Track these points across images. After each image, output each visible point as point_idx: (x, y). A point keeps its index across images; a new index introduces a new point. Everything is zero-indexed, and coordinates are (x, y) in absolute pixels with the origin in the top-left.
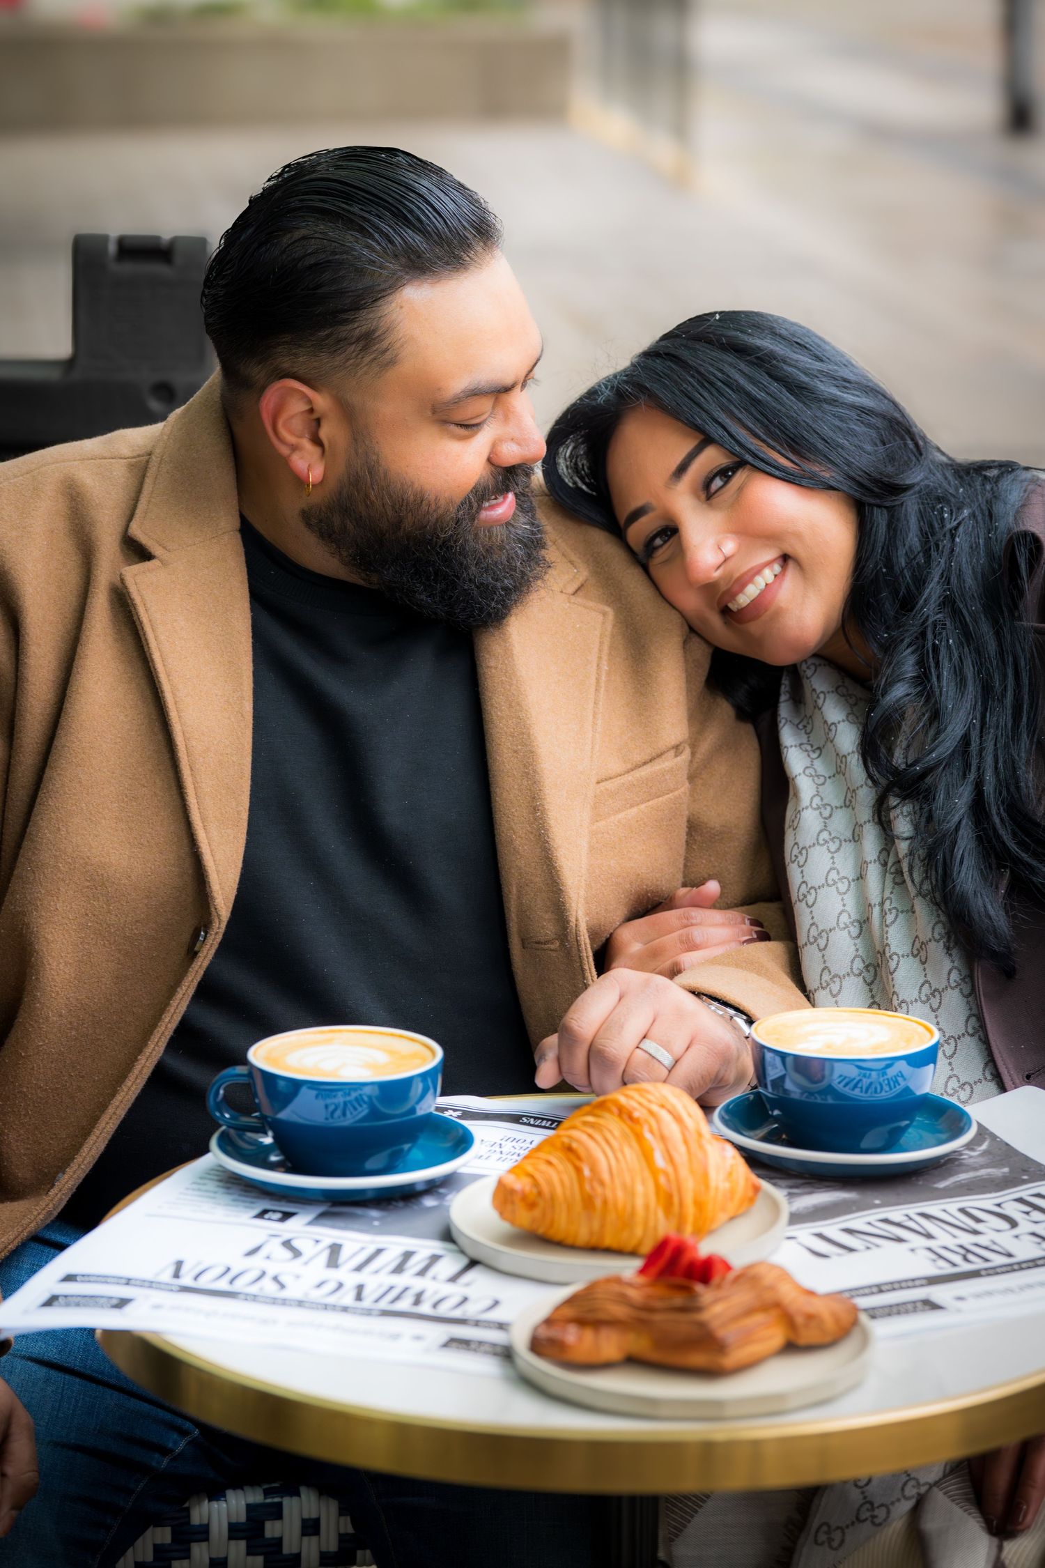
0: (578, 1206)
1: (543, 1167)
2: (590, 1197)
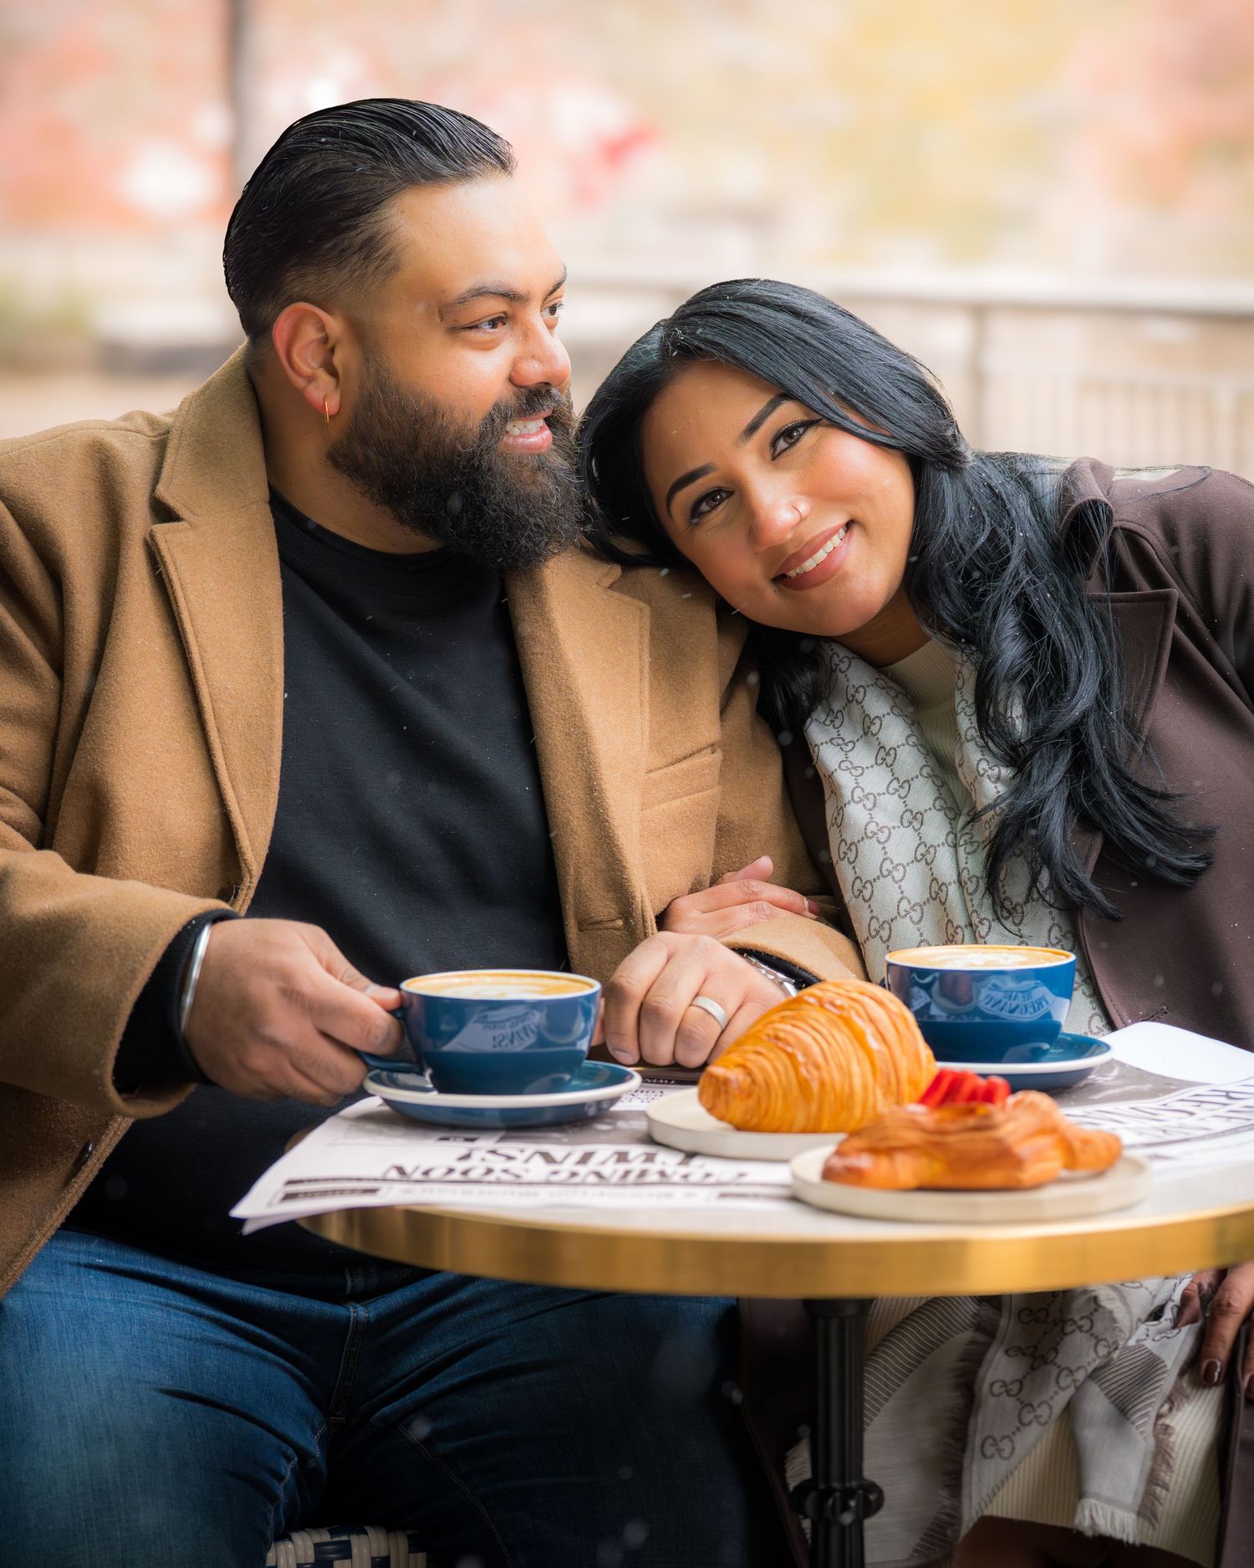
0: (795, 1092)
1: (753, 1057)
2: (806, 1080)
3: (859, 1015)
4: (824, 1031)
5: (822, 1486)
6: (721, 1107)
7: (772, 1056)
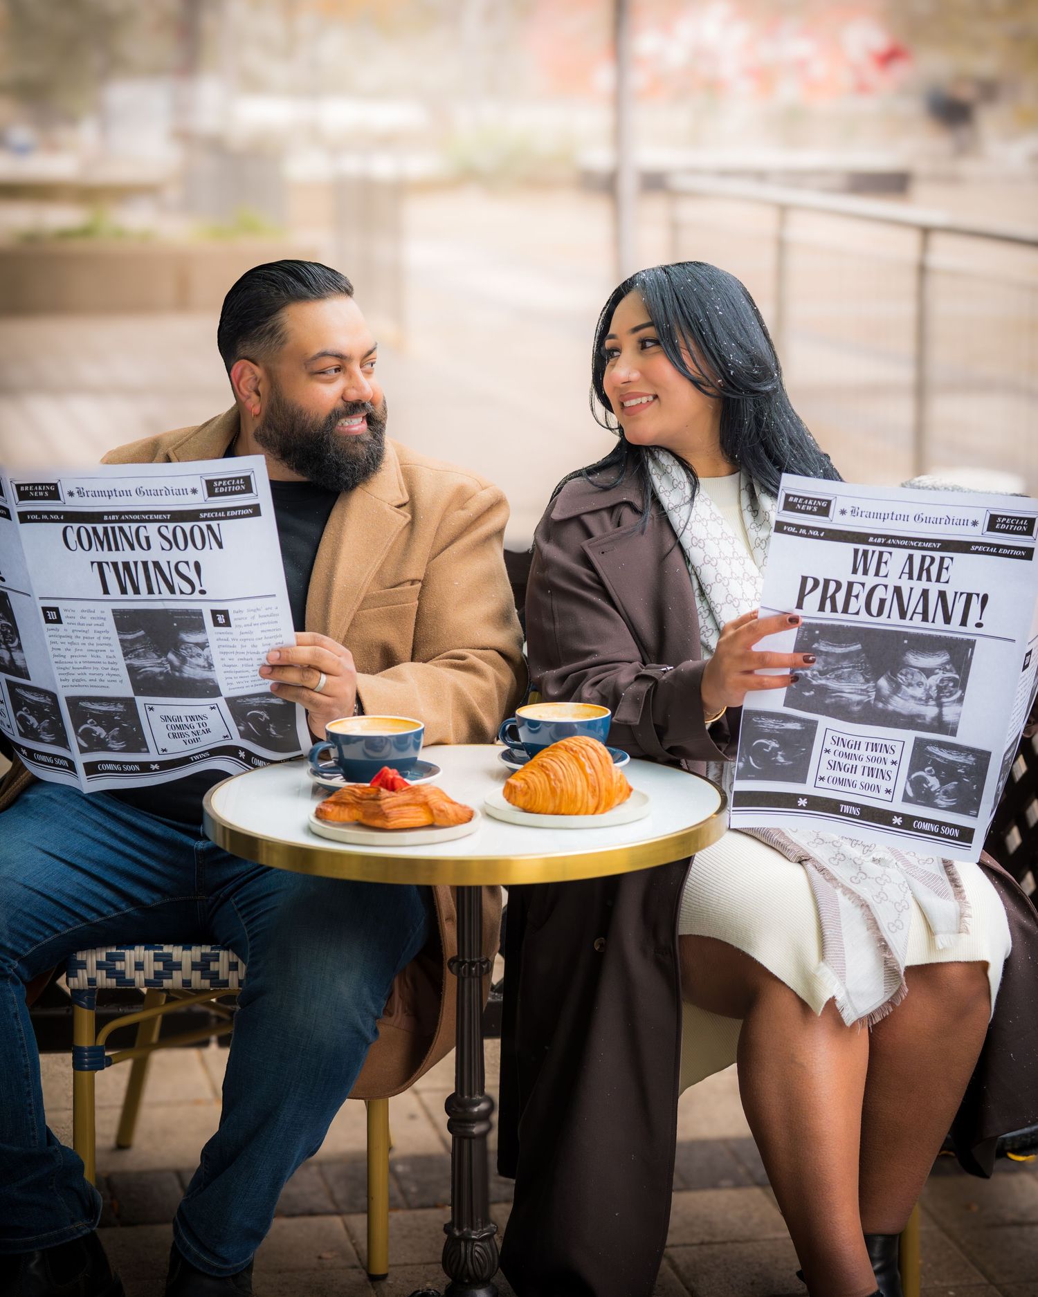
0: (549, 793)
1: (530, 775)
2: (554, 788)
3: (583, 756)
4: (565, 763)
5: (461, 960)
6: (512, 799)
7: (539, 775)
